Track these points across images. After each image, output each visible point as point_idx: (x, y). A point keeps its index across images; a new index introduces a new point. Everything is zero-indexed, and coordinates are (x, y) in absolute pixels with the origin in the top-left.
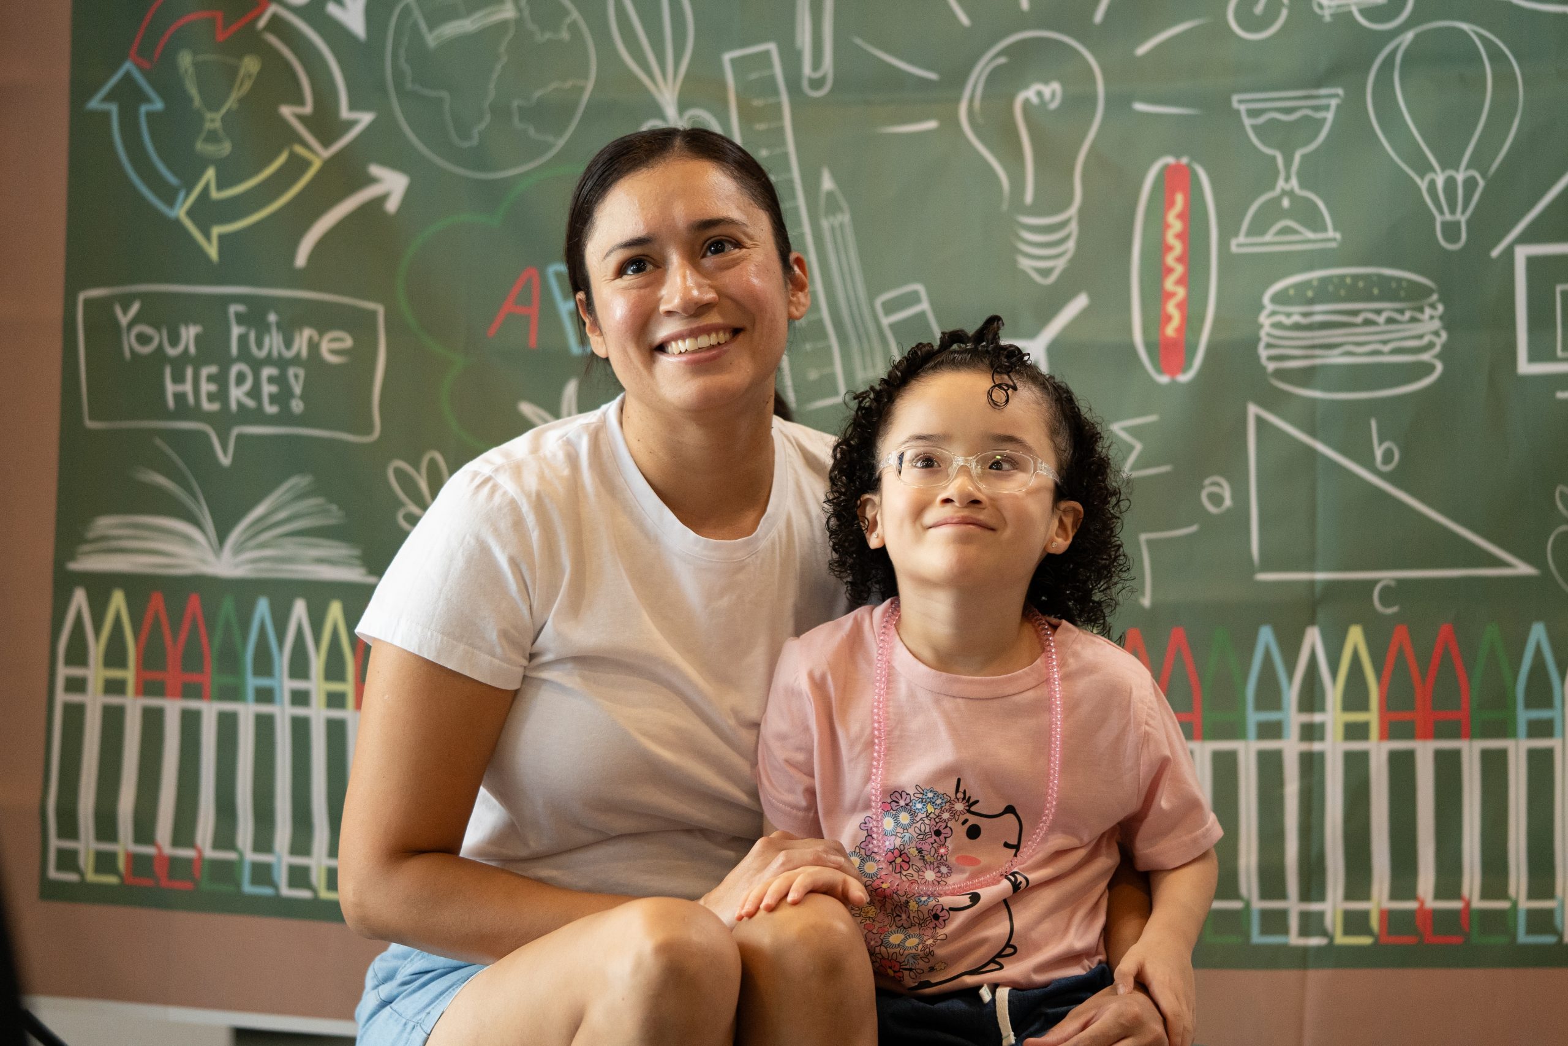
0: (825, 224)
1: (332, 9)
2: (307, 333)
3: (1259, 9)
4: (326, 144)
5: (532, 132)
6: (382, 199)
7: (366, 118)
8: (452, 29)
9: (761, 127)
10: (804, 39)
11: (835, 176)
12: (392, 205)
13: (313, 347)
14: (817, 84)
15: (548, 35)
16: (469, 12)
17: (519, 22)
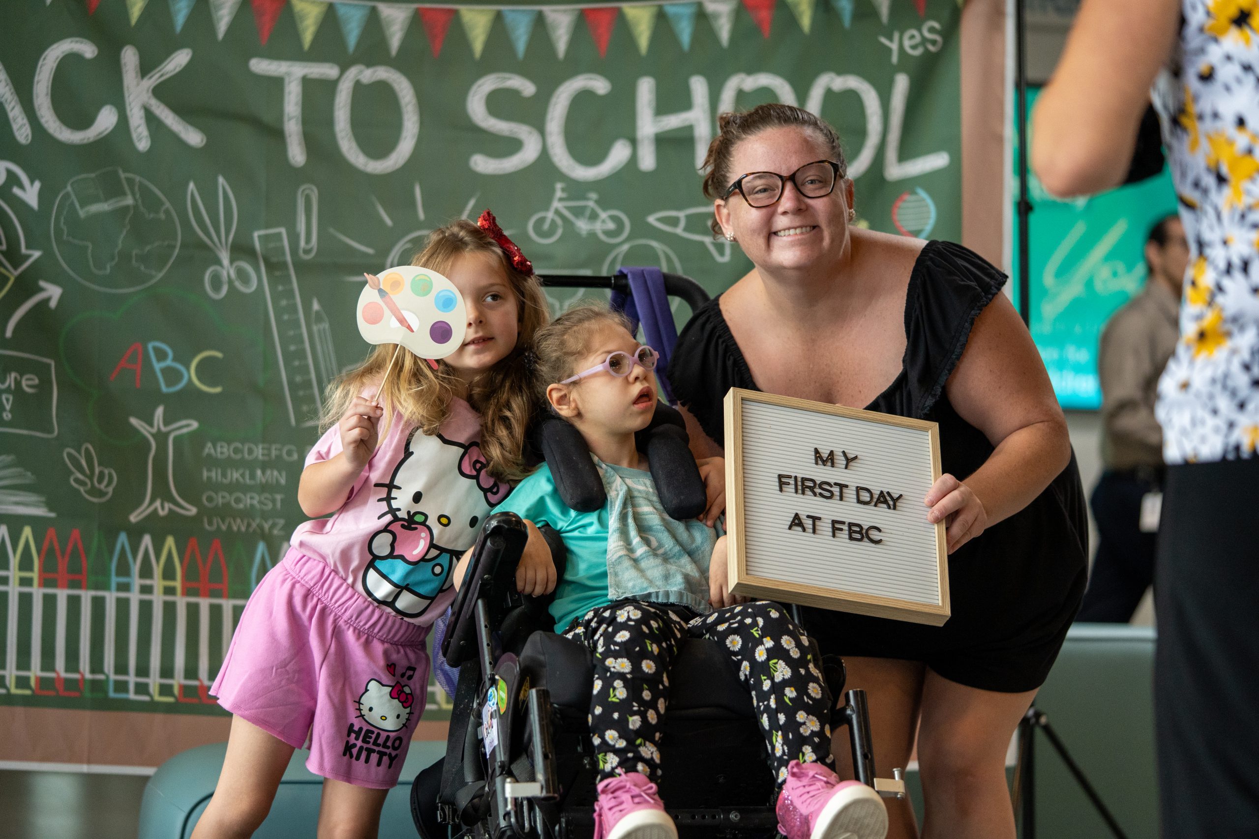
0: (315, 328)
1: (16, 190)
2: (13, 375)
3: (546, 226)
4: (16, 267)
5: (142, 268)
6: (47, 300)
7: (37, 254)
8: (96, 208)
9: (277, 273)
10: (301, 227)
11: (320, 302)
12: (53, 304)
13: (18, 383)
14: (307, 252)
15: (152, 216)
16: (106, 200)
17: (136, 207)
